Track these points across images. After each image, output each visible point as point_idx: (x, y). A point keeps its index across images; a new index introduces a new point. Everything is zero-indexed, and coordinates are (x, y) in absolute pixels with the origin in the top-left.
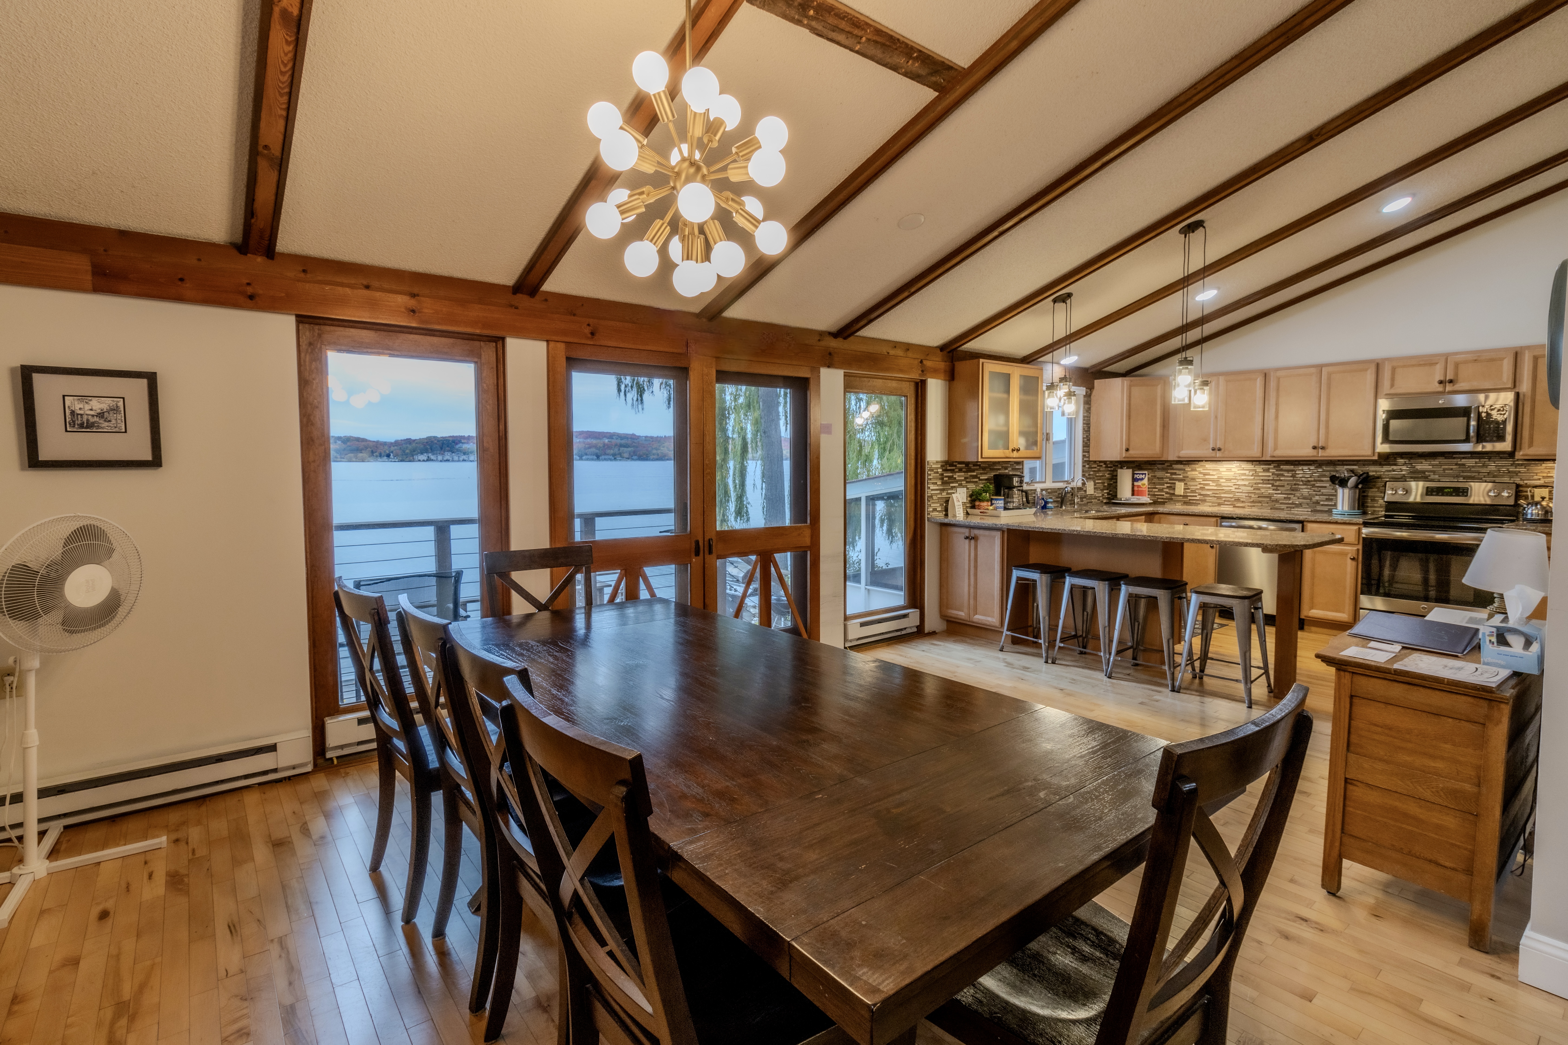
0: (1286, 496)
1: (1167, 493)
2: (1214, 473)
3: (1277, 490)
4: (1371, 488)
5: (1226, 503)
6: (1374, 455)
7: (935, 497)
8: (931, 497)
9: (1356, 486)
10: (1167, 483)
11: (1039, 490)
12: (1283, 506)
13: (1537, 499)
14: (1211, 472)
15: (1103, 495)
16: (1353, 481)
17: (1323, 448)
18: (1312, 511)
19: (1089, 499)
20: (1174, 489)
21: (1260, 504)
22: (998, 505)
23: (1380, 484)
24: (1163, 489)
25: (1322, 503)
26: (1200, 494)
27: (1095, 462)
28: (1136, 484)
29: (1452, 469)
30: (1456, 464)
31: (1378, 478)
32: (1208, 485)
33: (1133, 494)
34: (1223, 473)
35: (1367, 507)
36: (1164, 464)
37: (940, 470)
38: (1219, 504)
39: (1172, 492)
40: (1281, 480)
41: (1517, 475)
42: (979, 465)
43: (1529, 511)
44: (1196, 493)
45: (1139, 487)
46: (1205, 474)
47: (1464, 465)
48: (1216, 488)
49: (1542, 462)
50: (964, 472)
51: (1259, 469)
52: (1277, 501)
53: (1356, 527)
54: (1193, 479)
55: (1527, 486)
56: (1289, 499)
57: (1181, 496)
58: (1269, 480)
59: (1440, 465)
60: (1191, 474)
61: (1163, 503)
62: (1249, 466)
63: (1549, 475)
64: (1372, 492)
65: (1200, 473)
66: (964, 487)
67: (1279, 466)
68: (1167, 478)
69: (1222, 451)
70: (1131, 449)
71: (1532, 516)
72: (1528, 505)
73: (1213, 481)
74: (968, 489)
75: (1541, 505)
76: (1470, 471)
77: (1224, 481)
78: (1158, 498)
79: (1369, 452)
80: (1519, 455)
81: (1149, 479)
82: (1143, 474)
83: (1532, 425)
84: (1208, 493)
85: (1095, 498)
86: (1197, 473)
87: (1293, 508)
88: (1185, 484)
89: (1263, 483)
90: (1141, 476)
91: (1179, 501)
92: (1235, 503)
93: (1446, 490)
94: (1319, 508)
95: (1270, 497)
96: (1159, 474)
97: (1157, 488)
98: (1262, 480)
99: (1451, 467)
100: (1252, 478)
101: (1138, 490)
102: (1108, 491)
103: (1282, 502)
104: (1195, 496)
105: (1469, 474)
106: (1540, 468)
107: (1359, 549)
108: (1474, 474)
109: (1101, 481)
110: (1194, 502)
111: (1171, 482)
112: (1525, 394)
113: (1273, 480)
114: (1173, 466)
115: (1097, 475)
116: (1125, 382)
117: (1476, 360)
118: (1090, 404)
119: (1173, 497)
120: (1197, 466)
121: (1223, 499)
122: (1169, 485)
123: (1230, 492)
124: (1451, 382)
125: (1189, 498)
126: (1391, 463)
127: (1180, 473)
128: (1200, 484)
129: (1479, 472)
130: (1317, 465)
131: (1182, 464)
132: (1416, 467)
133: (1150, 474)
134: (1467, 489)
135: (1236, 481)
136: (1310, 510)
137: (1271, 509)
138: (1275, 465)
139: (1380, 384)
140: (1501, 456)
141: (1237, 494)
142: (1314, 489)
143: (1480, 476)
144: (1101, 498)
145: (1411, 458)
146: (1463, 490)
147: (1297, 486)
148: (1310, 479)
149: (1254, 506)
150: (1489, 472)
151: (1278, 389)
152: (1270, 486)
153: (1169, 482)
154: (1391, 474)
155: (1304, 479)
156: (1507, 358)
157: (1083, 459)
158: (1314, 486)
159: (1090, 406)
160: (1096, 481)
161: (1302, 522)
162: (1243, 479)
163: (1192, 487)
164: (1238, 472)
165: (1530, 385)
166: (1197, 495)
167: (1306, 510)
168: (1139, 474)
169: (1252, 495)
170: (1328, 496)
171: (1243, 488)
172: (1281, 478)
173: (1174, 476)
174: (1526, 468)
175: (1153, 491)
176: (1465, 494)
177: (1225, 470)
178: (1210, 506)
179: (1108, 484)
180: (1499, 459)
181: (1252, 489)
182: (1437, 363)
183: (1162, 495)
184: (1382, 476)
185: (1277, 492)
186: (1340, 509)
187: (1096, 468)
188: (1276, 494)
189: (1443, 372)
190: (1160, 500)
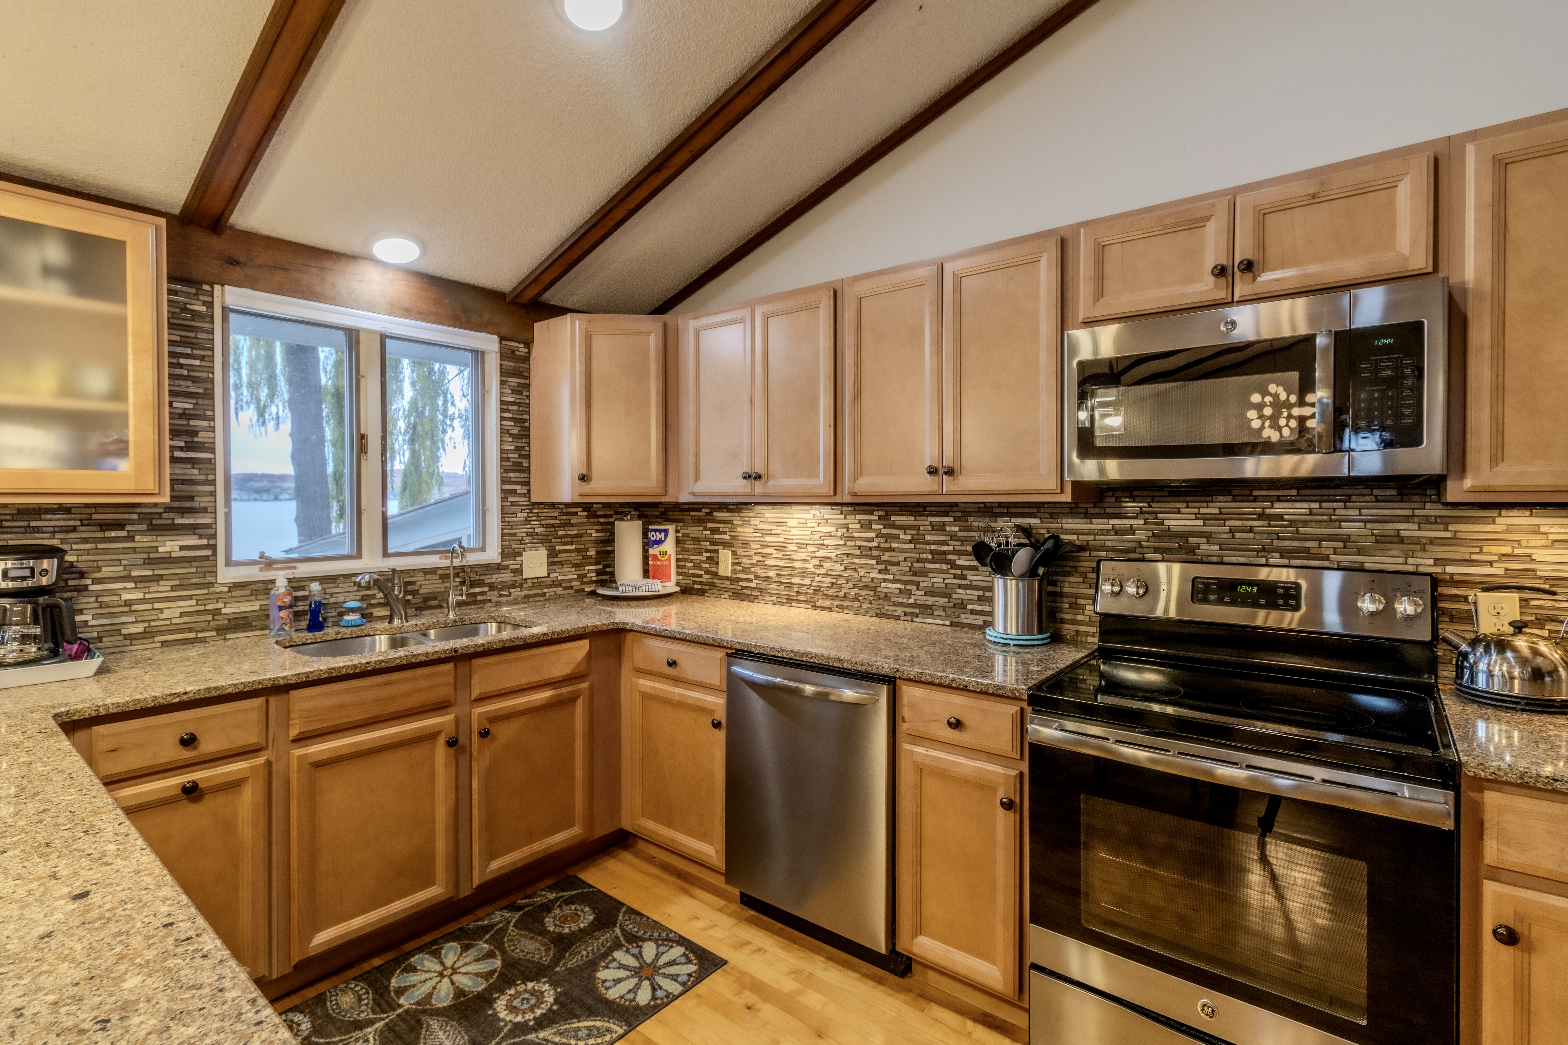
0: (902, 586)
1: (707, 572)
2: (778, 530)
3: (886, 572)
4: (1069, 574)
5: (800, 597)
6: (1062, 491)
9: (1031, 573)
10: (707, 551)
11: (282, 583)
12: (899, 611)
14: (776, 529)
15: (581, 577)
16: (1022, 559)
17: (950, 472)
18: (951, 625)
19: (534, 586)
20: (717, 563)
21: (857, 604)
23: (1087, 565)
24: (701, 562)
25: (970, 607)
26: (758, 577)
27: (553, 505)
28: (652, 551)
29: (1251, 530)
30: (1261, 516)
31: (1082, 548)
32: (769, 556)
33: (646, 574)
34: (794, 531)
35: (1063, 621)
36: (699, 510)
38: (789, 601)
39: (714, 570)
40: (893, 550)
41: (1424, 550)
43: (1482, 666)
44: (751, 573)
45: (655, 557)
46: (765, 533)
47: (1280, 517)
48: (781, 563)
49: (1495, 513)
51: (854, 522)
52: (886, 597)
53: (1013, 709)
54: (746, 543)
55: (1453, 582)
56: (909, 593)
57: (728, 578)
58: (871, 549)
59: (1222, 517)
60: (745, 532)
61: (701, 593)
62: (835, 516)
63: (1518, 550)
64: (1072, 585)
65: (757, 530)
68: (706, 539)
69: (763, 480)
70: (594, 475)
71: (1491, 685)
72: (1473, 644)
73: (777, 548)
75: (1515, 650)
76: (1297, 536)
77: (795, 548)
78: (695, 582)
79: (1051, 484)
81: (678, 542)
82: (660, 531)
84: (771, 574)
85: (556, 584)
86: (752, 530)
87: (917, 615)
88: (734, 553)
89: (861, 556)
90: (658, 536)
91: (725, 590)
92: (815, 599)
93: (1242, 589)
94: (965, 618)
95: (874, 589)
96: (695, 530)
97: (691, 561)
98: (860, 548)
99: (1250, 523)
100: (842, 542)
101: (654, 565)
102: (600, 567)
103: (896, 599)
104: (750, 580)
105: (1295, 544)
106: (1489, 528)
107: (1021, 774)
108: (1308, 544)
109: (573, 547)
110: (749, 592)
111: (712, 547)
112: (1471, 285)
113: (878, 548)
114: (715, 514)
115: (560, 533)
116: (577, 322)
117: (1314, 196)
118: (528, 378)
119: (716, 581)
120: (751, 515)
121: (795, 589)
122: (709, 555)
123: (806, 574)
124: (1248, 266)
125: (741, 584)
126: (1108, 510)
127: (726, 530)
128: (757, 554)
129: (1319, 539)
130: (958, 514)
131: (729, 511)
132: (1166, 522)
133: (677, 531)
134: (1298, 587)
135: (815, 549)
136: (948, 623)
137: (877, 616)
138: (880, 513)
139: (1070, 295)
140: (1376, 492)
141: (817, 579)
142: (953, 571)
143: (1323, 551)
144: (576, 584)
145: (1153, 497)
146: (1287, 589)
147: (921, 565)
148: (945, 548)
149: (847, 608)
150: (1346, 540)
151: (859, 328)
152: (874, 562)
153: (709, 547)
154: (1110, 540)
155: (933, 547)
156: (1408, 179)
157: (504, 499)
158: (953, 565)
159: (527, 382)
160: (557, 548)
161: (891, 681)
162: (827, 546)
163: (744, 561)
164: (817, 529)
165: (1488, 255)
166: (752, 577)
167: (941, 622)
168: (656, 531)
169: (844, 582)
170: (976, 592)
171: (827, 565)
172: (894, 545)
173: (716, 536)
174: (1452, 527)
175: (684, 567)
176: (1292, 602)
177: (796, 524)
178: (774, 604)
179: (598, 553)
180: (1368, 498)
181: (842, 568)
182: (1208, 218)
183: (700, 576)
184: (1091, 543)
185: (886, 577)
186: (1001, 630)
187: (555, 518)
188: (884, 580)
189: (1224, 242)
190: (696, 586)
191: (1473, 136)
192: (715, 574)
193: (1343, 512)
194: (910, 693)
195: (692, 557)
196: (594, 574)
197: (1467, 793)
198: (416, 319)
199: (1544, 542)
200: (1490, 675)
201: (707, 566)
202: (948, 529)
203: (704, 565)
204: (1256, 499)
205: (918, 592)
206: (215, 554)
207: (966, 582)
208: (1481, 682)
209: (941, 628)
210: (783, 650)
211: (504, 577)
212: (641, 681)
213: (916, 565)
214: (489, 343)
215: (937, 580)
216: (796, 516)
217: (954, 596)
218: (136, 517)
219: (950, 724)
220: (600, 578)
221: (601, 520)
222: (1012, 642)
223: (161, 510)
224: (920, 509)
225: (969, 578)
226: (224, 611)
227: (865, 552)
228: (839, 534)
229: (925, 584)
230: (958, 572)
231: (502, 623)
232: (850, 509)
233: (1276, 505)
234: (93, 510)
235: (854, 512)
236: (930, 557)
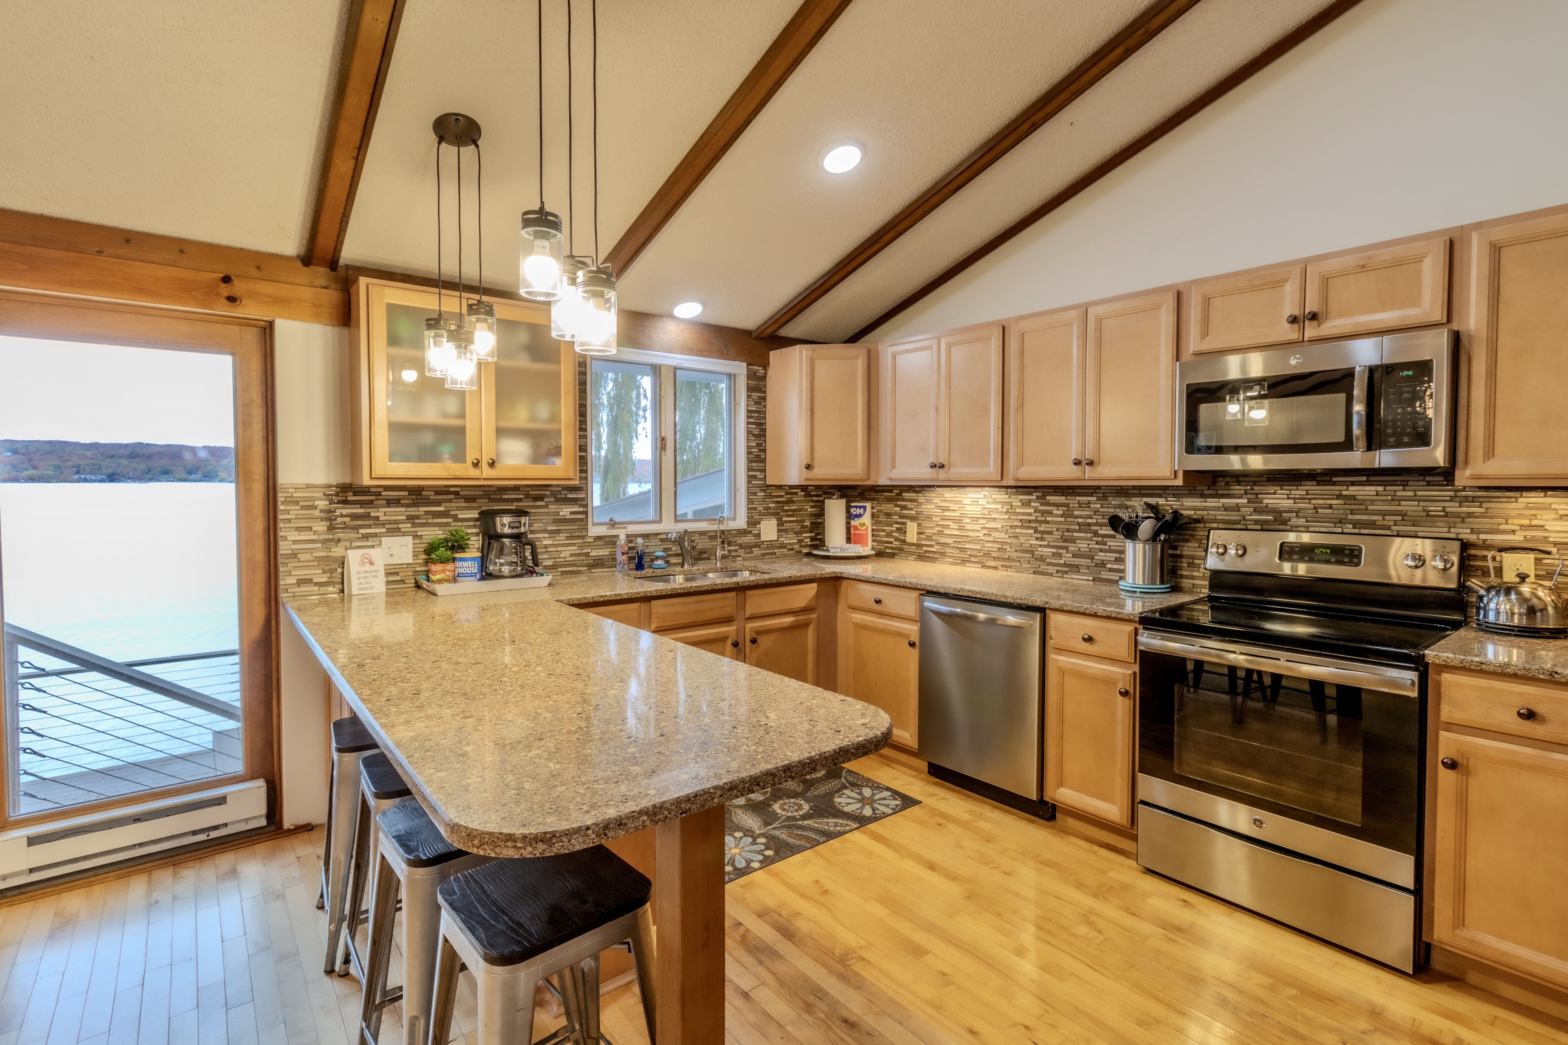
0: (1055, 550)
1: (897, 539)
2: (957, 507)
3: (1042, 539)
4: (1187, 541)
5: (972, 559)
6: (1175, 477)
7: (302, 557)
8: (294, 555)
9: (1154, 538)
10: (897, 523)
11: (623, 537)
12: (1052, 569)
13: (1509, 577)
14: (952, 506)
15: (800, 541)
16: (1146, 528)
17: (1091, 463)
18: (1094, 580)
19: (768, 548)
20: (905, 533)
21: (1018, 564)
22: (461, 571)
23: (1199, 533)
24: (892, 531)
25: (1109, 566)
26: (938, 544)
28: (853, 523)
29: (1330, 507)
30: (1339, 497)
31: (1198, 521)
32: (947, 527)
33: (849, 540)
34: (968, 508)
35: (1182, 576)
36: (891, 491)
37: (322, 504)
38: (964, 562)
39: (902, 538)
40: (1048, 522)
41: (1463, 522)
42: (457, 493)
43: (1492, 605)
44: (932, 540)
45: (856, 528)
46: (944, 509)
47: (1354, 497)
48: (957, 533)
49: (1518, 494)
50: (407, 506)
51: (1017, 500)
52: (1042, 559)
53: (1130, 628)
54: (929, 518)
55: (1486, 546)
56: (1060, 556)
57: (913, 545)
58: (1030, 521)
59: (1308, 497)
60: (928, 508)
61: (892, 556)
62: (1001, 496)
63: (1534, 522)
64: (1189, 549)
65: (938, 507)
66: (404, 534)
67: (1043, 497)
68: (896, 514)
69: (946, 469)
70: (816, 465)
71: (1497, 618)
72: (1488, 590)
73: (954, 520)
74: (416, 536)
75: (1519, 593)
76: (1366, 512)
77: (968, 521)
78: (887, 548)
79: (1167, 472)
80: (1463, 477)
81: (873, 516)
82: (860, 507)
83: (1491, 408)
84: (949, 541)
85: (783, 546)
86: (933, 507)
87: (1066, 573)
88: (919, 525)
89: (1022, 527)
90: (858, 511)
91: (912, 553)
92: (984, 560)
93: (1322, 551)
94: (1105, 575)
95: (1032, 553)
96: (887, 507)
97: (884, 531)
98: (1021, 521)
99: (1330, 502)
100: (1007, 516)
101: (855, 534)
102: (813, 534)
103: (1050, 561)
104: (932, 546)
105: (1364, 517)
106: (1513, 505)
107: (1135, 673)
108: (1374, 518)
109: (795, 519)
110: (931, 555)
111: (901, 520)
112: (1473, 333)
113: (1036, 521)
114: (904, 494)
115: (786, 508)
116: (804, 351)
117: (1363, 267)
118: (765, 392)
119: (904, 547)
120: (933, 495)
121: (969, 553)
122: (898, 526)
123: (977, 541)
124: (1314, 317)
125: (924, 548)
126: (1220, 492)
127: (912, 507)
128: (938, 525)
129: (1384, 514)
130: (1100, 495)
131: (915, 492)
132: (1265, 501)
133: (873, 508)
134: (1360, 550)
135: (985, 522)
136: (1091, 578)
137: (1034, 573)
138: (1038, 494)
139: (1183, 334)
140: (1428, 478)
141: (986, 545)
142: (1096, 539)
143: (1386, 523)
144: (796, 547)
145: (1255, 482)
146: (1352, 551)
147: (1070, 534)
148: (1089, 521)
149: (1010, 567)
150: (1403, 515)
151: (1022, 355)
152: (1032, 531)
153: (899, 520)
154: (1221, 515)
155: (1080, 520)
156: (1430, 256)
157: (749, 482)
158: (1096, 534)
159: (764, 395)
160: (784, 519)
161: (1042, 610)
162: (994, 519)
163: (927, 531)
164: (987, 506)
165: (1485, 312)
166: (934, 543)
167: (1086, 578)
168: (856, 507)
169: (1007, 547)
170: (1114, 555)
171: (995, 534)
172: (1048, 519)
173: (904, 512)
174: (1484, 505)
175: (878, 536)
176: (1355, 560)
177: (970, 503)
178: (951, 564)
179: (812, 523)
180: (1421, 483)
181: (1007, 536)
182: (1286, 281)
183: (891, 543)
184: (1205, 517)
185: (1042, 543)
186: (1131, 581)
187: (782, 496)
188: (1040, 546)
189: (1297, 298)
190: (887, 551)
191: (1478, 226)
192: (904, 541)
193: (1402, 493)
194: (1055, 619)
195: (884, 528)
196: (809, 540)
197: (1432, 676)
198: (697, 355)
199: (1554, 516)
200: (1498, 613)
201: (897, 534)
202: (1092, 506)
203: (894, 534)
204: (1335, 484)
205: (1067, 555)
206: (587, 518)
207: (1106, 547)
208: (1491, 617)
209: (1085, 582)
210: (962, 590)
211: (748, 539)
212: (854, 615)
213: (1066, 534)
214: (740, 368)
215: (1083, 546)
216: (969, 496)
217: (1096, 557)
218: (549, 493)
219: (1084, 639)
220: (813, 543)
221: (814, 499)
222: (1138, 590)
223: (560, 489)
224: (1070, 491)
225: (1109, 543)
226: (591, 554)
227: (1025, 524)
228: (1005, 510)
229: (1073, 549)
230: (1100, 539)
231: (753, 571)
232: (1014, 490)
233: (1351, 488)
234: (529, 489)
235: (1017, 493)
236: (1077, 527)
